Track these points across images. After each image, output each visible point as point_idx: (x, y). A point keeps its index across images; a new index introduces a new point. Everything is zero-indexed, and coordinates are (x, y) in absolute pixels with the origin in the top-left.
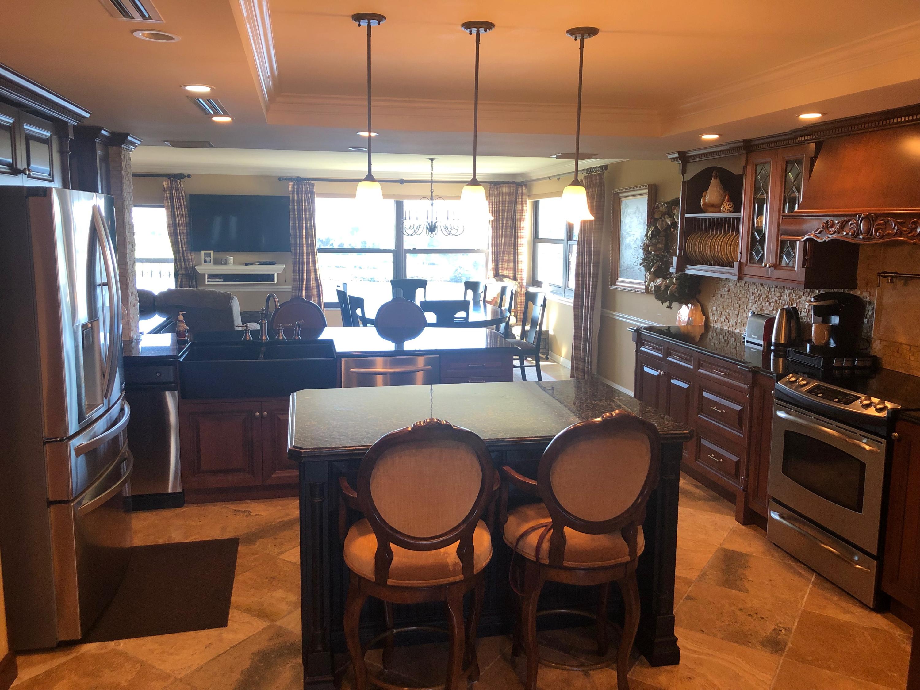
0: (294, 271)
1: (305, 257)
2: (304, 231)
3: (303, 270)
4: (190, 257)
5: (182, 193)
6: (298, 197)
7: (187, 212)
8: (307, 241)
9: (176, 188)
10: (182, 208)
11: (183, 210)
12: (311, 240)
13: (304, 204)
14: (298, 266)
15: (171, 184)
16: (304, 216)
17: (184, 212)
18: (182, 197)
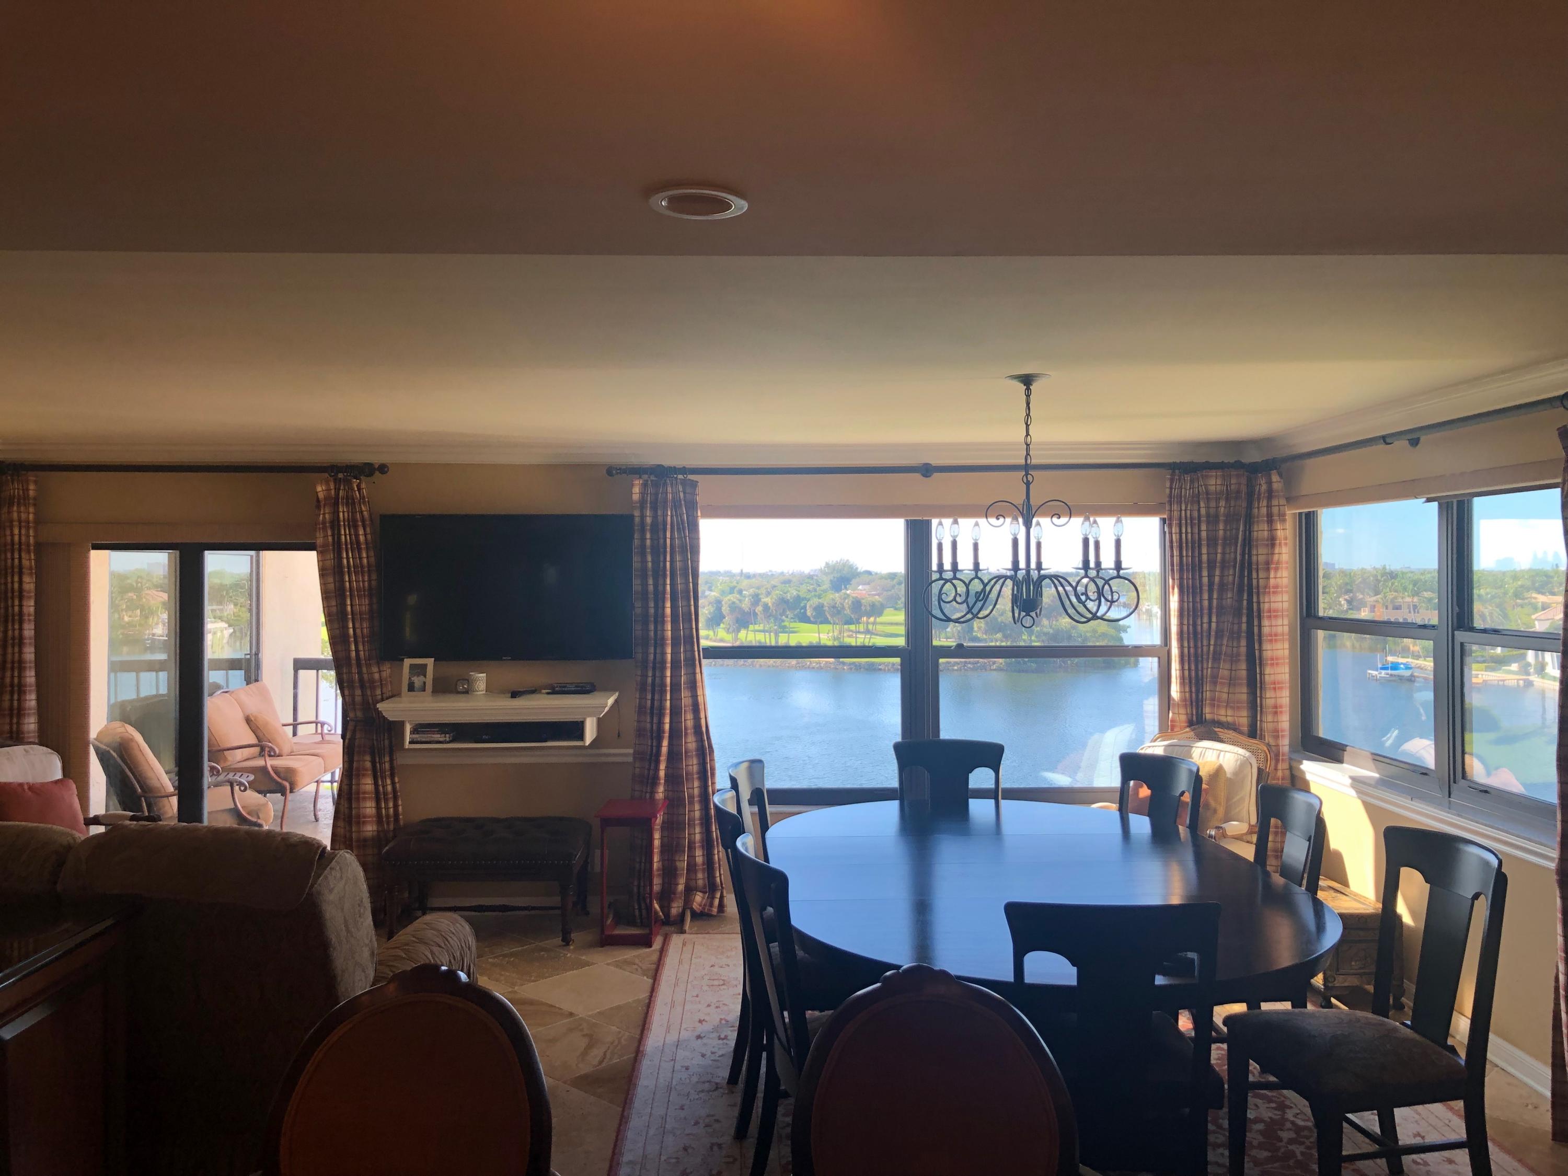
0: (641, 710)
1: (668, 673)
2: (668, 604)
3: (662, 708)
4: (377, 676)
5: (361, 512)
6: (655, 517)
7: (372, 560)
8: (675, 629)
9: (347, 498)
10: (359, 550)
11: (364, 555)
12: (686, 626)
13: (668, 535)
14: (649, 697)
15: (337, 490)
16: (668, 564)
17: (365, 561)
18: (363, 521)
